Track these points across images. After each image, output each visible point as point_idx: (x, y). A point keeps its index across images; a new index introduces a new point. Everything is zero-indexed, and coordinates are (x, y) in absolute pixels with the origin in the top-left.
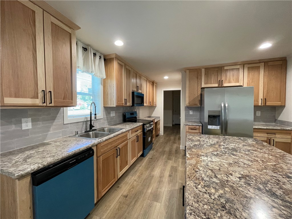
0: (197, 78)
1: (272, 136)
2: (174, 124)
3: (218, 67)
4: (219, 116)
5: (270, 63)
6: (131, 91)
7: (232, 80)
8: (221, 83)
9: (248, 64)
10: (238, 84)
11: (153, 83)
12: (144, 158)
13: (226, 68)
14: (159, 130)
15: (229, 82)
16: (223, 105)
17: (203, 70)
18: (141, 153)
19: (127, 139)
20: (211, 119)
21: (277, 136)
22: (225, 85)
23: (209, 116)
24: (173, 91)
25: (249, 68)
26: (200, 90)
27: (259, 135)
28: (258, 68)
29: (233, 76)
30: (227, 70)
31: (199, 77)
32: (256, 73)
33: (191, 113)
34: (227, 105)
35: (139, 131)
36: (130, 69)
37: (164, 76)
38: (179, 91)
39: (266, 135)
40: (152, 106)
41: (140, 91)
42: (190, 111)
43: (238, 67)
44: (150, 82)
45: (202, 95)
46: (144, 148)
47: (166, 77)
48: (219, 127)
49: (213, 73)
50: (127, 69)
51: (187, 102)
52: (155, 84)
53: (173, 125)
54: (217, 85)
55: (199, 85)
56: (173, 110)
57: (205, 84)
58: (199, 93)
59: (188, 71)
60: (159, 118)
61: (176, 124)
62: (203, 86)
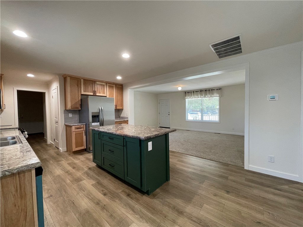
0: (78, 86)
3: (92, 81)
4: (98, 116)
5: (117, 86)
7: (101, 91)
9: (109, 83)
10: (104, 95)
16: (100, 108)
17: (82, 80)
22: (97, 94)
23: (93, 117)
25: (109, 86)
26: (80, 96)
30: (98, 84)
32: (112, 90)
43: (104, 84)
47: (30, 75)
48: (99, 123)
49: (89, 85)
51: (69, 106)
54: (92, 94)
55: (79, 91)
57: (84, 92)
59: (69, 78)
62: (82, 93)
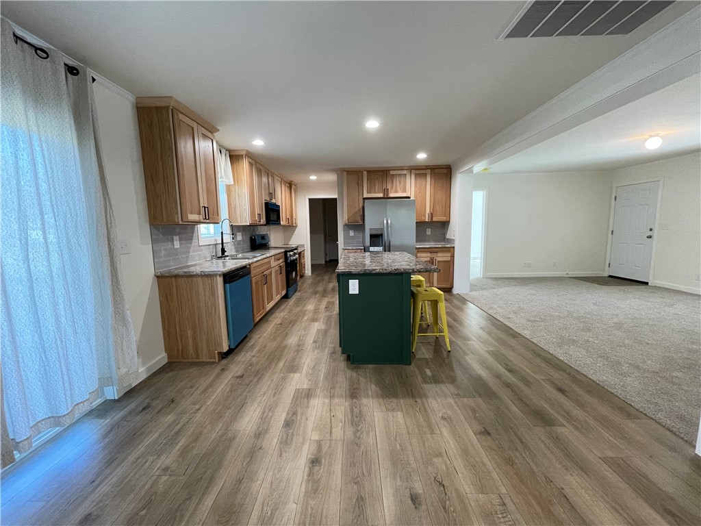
0: (358, 184)
1: (434, 255)
2: (328, 260)
3: (383, 171)
4: (382, 235)
5: (436, 171)
6: (264, 202)
7: (399, 189)
8: (386, 191)
9: (416, 169)
10: (405, 195)
11: (290, 185)
12: (289, 300)
13: (392, 172)
14: (304, 267)
15: (396, 192)
16: (385, 222)
17: (365, 173)
18: (284, 293)
19: (270, 268)
20: (374, 239)
21: (440, 254)
22: (392, 195)
23: (372, 236)
24: (324, 200)
25: (416, 175)
26: (361, 200)
27: (423, 255)
28: (425, 175)
29: (400, 183)
30: (393, 175)
31: (360, 183)
32: (423, 182)
33: (352, 233)
34: (389, 222)
35: (281, 261)
36: (261, 167)
37: (310, 175)
38: (335, 200)
39: (429, 255)
40: (290, 226)
41: (274, 201)
42: (351, 231)
43: (405, 172)
44: (285, 182)
45: (363, 208)
46: (288, 286)
47: (313, 178)
48: (381, 248)
49: (377, 179)
50: (257, 168)
51: (346, 218)
52: (293, 186)
53: (326, 262)
54: (381, 195)
55: (360, 194)
56: (325, 234)
57: (367, 193)
58: (361, 205)
59: (345, 173)
60: (303, 246)
61: (331, 261)
62: (365, 196)
